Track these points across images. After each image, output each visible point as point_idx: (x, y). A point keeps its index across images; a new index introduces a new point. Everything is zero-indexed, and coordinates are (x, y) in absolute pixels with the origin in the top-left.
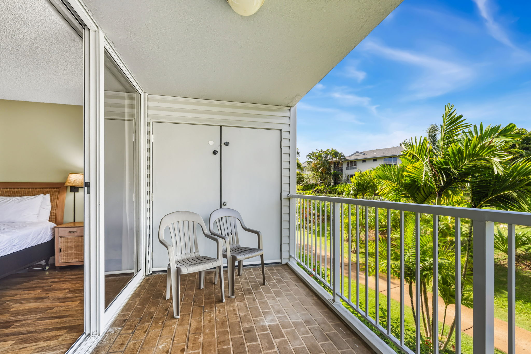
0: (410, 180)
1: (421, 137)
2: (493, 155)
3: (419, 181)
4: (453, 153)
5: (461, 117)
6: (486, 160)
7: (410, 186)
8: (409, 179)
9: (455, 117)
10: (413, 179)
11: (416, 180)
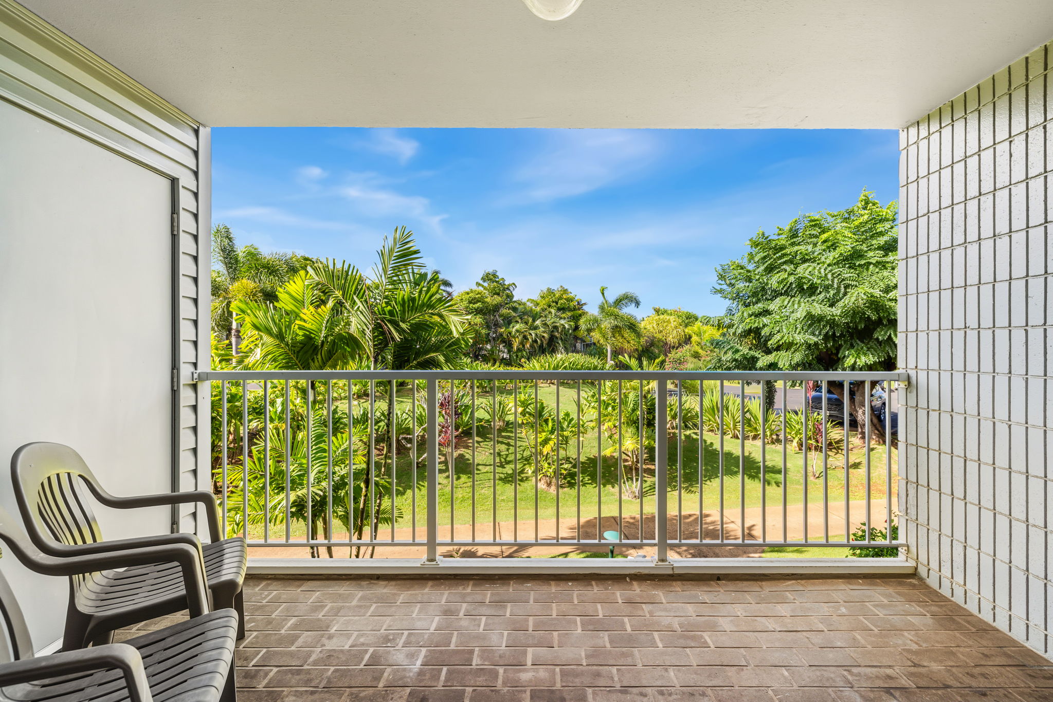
0: (303, 336)
1: (344, 261)
2: (451, 311)
3: (317, 338)
4: (403, 299)
5: (417, 252)
6: (441, 316)
7: (301, 345)
8: (301, 333)
9: (411, 249)
10: (308, 333)
11: (313, 336)
